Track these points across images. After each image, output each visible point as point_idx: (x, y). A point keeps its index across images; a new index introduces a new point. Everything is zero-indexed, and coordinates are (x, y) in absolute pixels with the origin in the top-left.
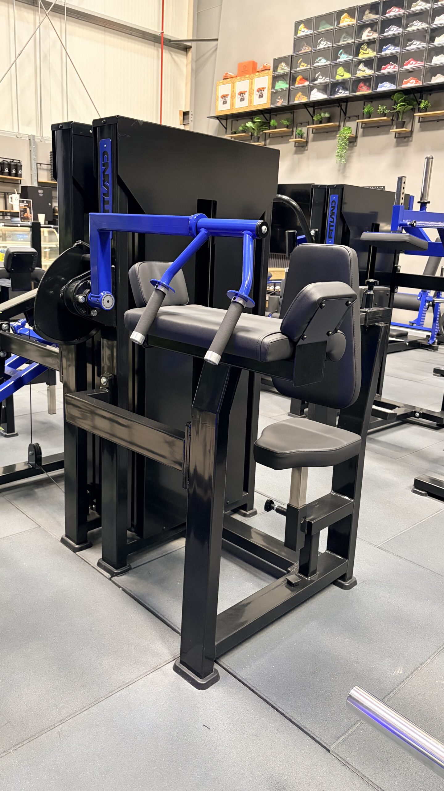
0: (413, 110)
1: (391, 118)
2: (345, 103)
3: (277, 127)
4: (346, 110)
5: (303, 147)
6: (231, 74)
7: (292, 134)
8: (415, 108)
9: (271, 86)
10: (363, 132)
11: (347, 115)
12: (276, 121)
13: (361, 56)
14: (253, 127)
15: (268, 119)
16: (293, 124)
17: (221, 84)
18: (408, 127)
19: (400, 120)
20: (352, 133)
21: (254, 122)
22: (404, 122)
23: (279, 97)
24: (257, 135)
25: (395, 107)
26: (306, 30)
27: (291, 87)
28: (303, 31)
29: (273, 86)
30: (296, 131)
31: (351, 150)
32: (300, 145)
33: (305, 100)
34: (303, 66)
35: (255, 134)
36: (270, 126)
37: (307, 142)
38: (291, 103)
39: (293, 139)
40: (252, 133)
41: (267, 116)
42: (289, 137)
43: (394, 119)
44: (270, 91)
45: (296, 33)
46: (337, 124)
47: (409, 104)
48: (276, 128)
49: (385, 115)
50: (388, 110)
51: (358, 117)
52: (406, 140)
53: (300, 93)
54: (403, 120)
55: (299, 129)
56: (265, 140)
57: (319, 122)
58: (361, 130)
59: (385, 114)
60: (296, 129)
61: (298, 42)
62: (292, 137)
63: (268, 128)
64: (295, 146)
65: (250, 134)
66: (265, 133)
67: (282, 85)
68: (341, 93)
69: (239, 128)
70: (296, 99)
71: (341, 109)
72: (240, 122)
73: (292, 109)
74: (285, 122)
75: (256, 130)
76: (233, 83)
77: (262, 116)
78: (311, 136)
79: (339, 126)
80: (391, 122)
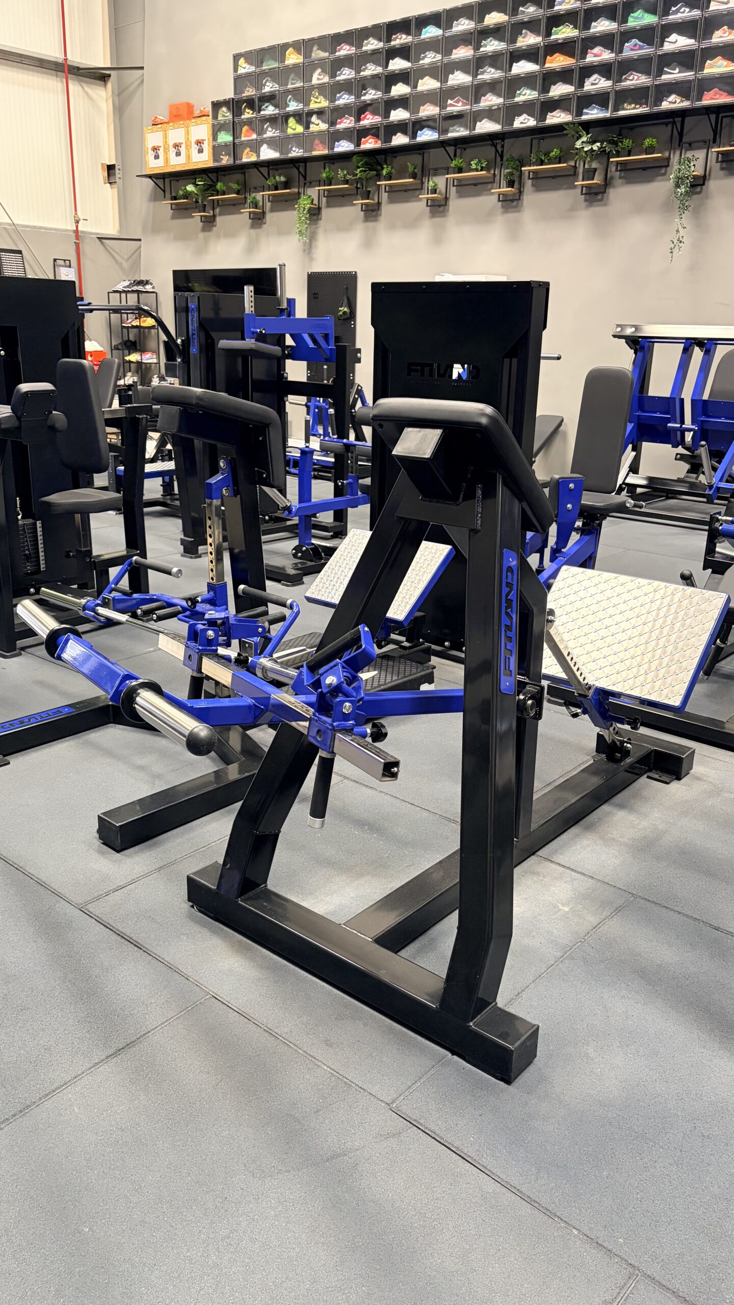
0: (379, 177)
1: (355, 185)
2: (303, 164)
3: (226, 193)
4: (306, 173)
5: (260, 219)
6: (162, 118)
7: (245, 203)
9: (211, 139)
10: (327, 202)
11: (308, 179)
12: (225, 185)
13: (313, 106)
14: (196, 192)
15: (215, 180)
16: (245, 189)
17: (150, 131)
18: (374, 198)
19: (365, 189)
20: (314, 203)
21: (196, 185)
22: (370, 192)
23: (223, 153)
24: (202, 202)
25: (355, 172)
26: (248, 66)
27: (237, 141)
28: (245, 68)
29: (215, 138)
30: (249, 199)
31: (316, 224)
32: (257, 217)
33: (253, 158)
34: (249, 113)
35: (200, 201)
36: (218, 191)
37: (264, 213)
38: (238, 162)
39: (246, 208)
41: (212, 177)
42: (240, 206)
43: (359, 186)
44: (211, 144)
45: (236, 69)
46: (296, 190)
47: (370, 170)
48: (224, 194)
49: (347, 182)
50: (349, 176)
51: (318, 183)
52: (374, 213)
53: (248, 149)
54: (369, 189)
55: (253, 195)
56: (213, 209)
57: (273, 188)
58: (324, 200)
59: (348, 180)
60: (250, 195)
61: (240, 81)
62: (245, 206)
63: (215, 194)
64: (250, 218)
65: (194, 200)
66: (213, 200)
67: (225, 138)
68: (294, 151)
69: (179, 192)
70: (244, 156)
72: (180, 183)
73: (240, 170)
74: (235, 186)
75: (200, 195)
76: (165, 131)
77: (206, 177)
78: (268, 205)
79: (299, 193)
80: (356, 190)
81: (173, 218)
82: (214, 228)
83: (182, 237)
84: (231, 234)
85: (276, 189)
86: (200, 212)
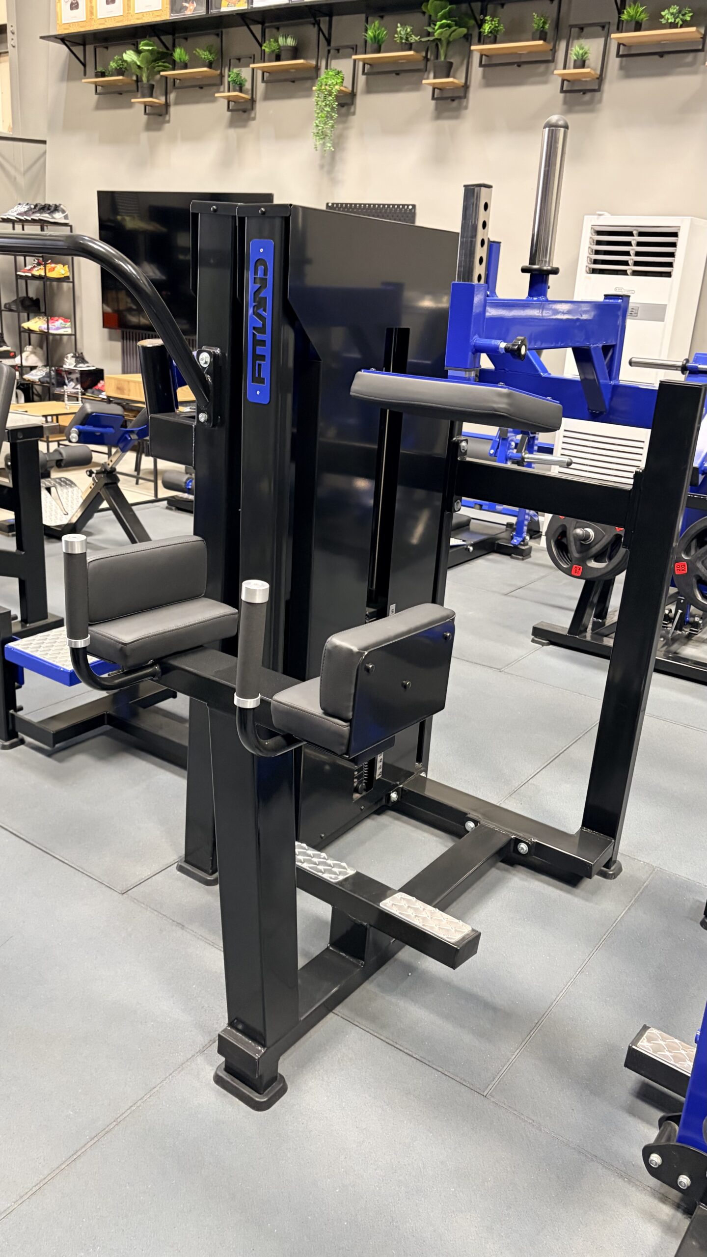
0: (467, 38)
1: (424, 54)
2: (327, 18)
3: (189, 65)
4: (330, 34)
5: (245, 111)
7: (222, 83)
8: (471, 35)
10: (367, 82)
11: (333, 44)
12: (186, 51)
14: (139, 63)
15: (170, 46)
16: (221, 59)
18: (458, 75)
19: (442, 58)
20: (344, 84)
21: (138, 52)
22: (451, 64)
24: (148, 81)
25: (430, 30)
30: (229, 76)
31: (345, 122)
32: (240, 107)
33: (241, 5)
35: (144, 79)
36: (174, 62)
37: (253, 101)
38: (213, 12)
39: (224, 92)
40: (137, 76)
41: (168, 39)
42: (215, 88)
43: (429, 57)
46: (313, 62)
47: (459, 25)
48: (186, 67)
49: (410, 47)
50: (417, 36)
51: (355, 50)
52: (455, 104)
54: (449, 60)
55: (235, 70)
56: (166, 94)
57: (274, 57)
58: (362, 79)
59: (411, 44)
60: (229, 70)
62: (222, 89)
63: (171, 66)
64: (229, 109)
65: (134, 78)
66: (166, 78)
69: (109, 64)
70: (223, 2)
71: (320, 29)
72: (111, 50)
73: (218, 27)
74: (205, 55)
75: (146, 69)
77: (156, 39)
78: (261, 87)
79: (317, 68)
80: (424, 63)
81: (98, 107)
82: (167, 126)
83: (114, 139)
84: (195, 136)
85: (278, 58)
86: (143, 96)
